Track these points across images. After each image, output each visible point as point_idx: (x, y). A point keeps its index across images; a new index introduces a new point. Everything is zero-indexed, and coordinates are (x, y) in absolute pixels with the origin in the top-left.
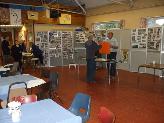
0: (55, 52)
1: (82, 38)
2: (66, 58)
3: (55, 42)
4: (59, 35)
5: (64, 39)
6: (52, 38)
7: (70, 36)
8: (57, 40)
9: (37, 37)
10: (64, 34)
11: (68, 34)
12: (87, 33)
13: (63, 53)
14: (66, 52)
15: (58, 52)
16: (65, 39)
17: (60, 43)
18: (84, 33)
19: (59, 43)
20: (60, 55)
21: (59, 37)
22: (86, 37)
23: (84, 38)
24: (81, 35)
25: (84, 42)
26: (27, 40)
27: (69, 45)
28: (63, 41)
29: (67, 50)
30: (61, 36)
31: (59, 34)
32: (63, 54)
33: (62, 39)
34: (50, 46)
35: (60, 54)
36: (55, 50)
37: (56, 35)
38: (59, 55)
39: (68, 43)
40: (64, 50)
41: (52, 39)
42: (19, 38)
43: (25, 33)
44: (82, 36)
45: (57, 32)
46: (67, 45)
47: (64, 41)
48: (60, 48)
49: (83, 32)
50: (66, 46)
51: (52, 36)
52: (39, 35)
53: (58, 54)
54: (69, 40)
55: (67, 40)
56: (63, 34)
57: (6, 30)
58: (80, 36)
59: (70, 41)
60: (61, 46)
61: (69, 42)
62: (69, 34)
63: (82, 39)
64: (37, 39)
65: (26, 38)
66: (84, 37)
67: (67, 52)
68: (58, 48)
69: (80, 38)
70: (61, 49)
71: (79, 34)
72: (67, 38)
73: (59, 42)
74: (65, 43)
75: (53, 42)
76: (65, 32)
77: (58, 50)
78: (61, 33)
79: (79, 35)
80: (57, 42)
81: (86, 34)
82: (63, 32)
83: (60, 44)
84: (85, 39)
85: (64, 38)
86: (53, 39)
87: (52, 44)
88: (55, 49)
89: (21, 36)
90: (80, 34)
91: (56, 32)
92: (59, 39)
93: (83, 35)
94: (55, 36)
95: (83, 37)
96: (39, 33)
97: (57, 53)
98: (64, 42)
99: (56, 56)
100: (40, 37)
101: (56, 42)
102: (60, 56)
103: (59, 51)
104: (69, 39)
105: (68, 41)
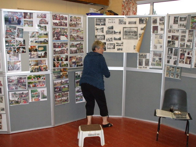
0: (29, 83)
1: (115, 39)
2: (66, 101)
3: (27, 50)
4: (42, 25)
5: (58, 39)
6: (18, 36)
7: (78, 31)
8: (34, 44)
10: (57, 21)
11: (70, 25)
12: (130, 23)
13: (55, 84)
14: (63, 81)
15: (39, 82)
16: (63, 38)
17: (46, 53)
18: (121, 22)
19: (40, 53)
20: (46, 94)
21: (43, 32)
22: (126, 35)
23: (120, 39)
24: (112, 28)
25: (119, 49)
27: (74, 60)
28: (55, 46)
29: (67, 76)
30: (49, 30)
31: (43, 21)
32: (55, 88)
33: (50, 39)
34: (8, 63)
35: (45, 89)
36: (29, 78)
37: (31, 24)
38: (43, 94)
39: (72, 52)
40: (59, 77)
41: (17, 39)
44: (115, 33)
45: (35, 16)
46: (66, 60)
47: (59, 47)
48: (46, 69)
49: (117, 21)
50: (65, 62)
51: (18, 27)
53: (39, 90)
54: (75, 43)
55: (67, 44)
56: (55, 24)
58: (108, 33)
59: (76, 46)
60: (49, 62)
61: (74, 49)
62: (75, 25)
63: (114, 42)
66: (121, 36)
67: (66, 83)
68: (40, 70)
69: (107, 37)
70: (50, 72)
71: (105, 25)
72: (67, 36)
73: (42, 49)
74: (62, 52)
75: (18, 49)
76: (62, 18)
77: (39, 77)
78: (49, 18)
79: (106, 29)
80: (36, 50)
81: (127, 25)
82: (55, 17)
83: (44, 57)
84: (125, 41)
85: (57, 35)
86: (22, 40)
87: (18, 56)
88: (28, 73)
90: (108, 25)
91: (31, 14)
92: (42, 39)
93: (118, 28)
94: (26, 28)
95: (117, 36)
97: (35, 86)
98: (57, 49)
99: (32, 97)
101: (30, 51)
102: (44, 97)
103: (40, 80)
104: (74, 39)
105: (72, 46)
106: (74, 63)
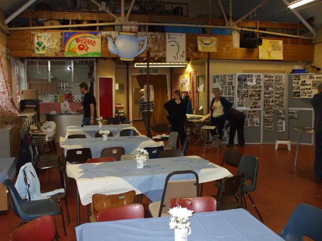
0: (249, 115)
1: (307, 89)
2: (271, 128)
3: (249, 96)
4: (258, 81)
5: (267, 89)
6: (244, 88)
7: (280, 84)
8: (253, 92)
9: (214, 84)
10: (267, 79)
11: (276, 81)
12: (317, 78)
13: (264, 117)
14: (270, 115)
15: (255, 115)
16: (270, 89)
17: (259, 98)
18: (311, 77)
19: (256, 97)
20: (258, 122)
21: (258, 85)
22: (314, 86)
23: (310, 89)
24: (305, 81)
25: (309, 96)
26: (195, 91)
27: (277, 103)
28: (265, 94)
29: (272, 113)
30: (262, 84)
31: (258, 79)
32: (264, 119)
33: (263, 89)
34: (238, 102)
35: (258, 119)
36: (249, 112)
37: (251, 81)
38: (256, 122)
39: (276, 98)
40: (267, 113)
41: (244, 89)
42: (180, 86)
43: (190, 77)
44: (307, 85)
45: (254, 76)
46: (272, 102)
47: (267, 94)
48: (259, 107)
49: (308, 76)
50: (272, 104)
51: (244, 83)
52: (218, 80)
53: (255, 120)
54: (279, 92)
55: (273, 92)
56: (265, 80)
57: (156, 72)
58: (302, 85)
59: (279, 94)
60: (261, 103)
61: (278, 95)
62: (279, 81)
63: (307, 91)
64: (213, 89)
65: (193, 87)
66: (311, 87)
67: (272, 117)
68: (256, 107)
69: (301, 87)
70: (261, 109)
71: (299, 79)
72: (273, 88)
73: (258, 95)
74: (270, 97)
75: (244, 95)
76: (270, 77)
77: (255, 111)
78: (262, 77)
79: (300, 83)
80: (254, 96)
81: (315, 80)
82: (266, 76)
83: (258, 100)
84: (313, 90)
85: (267, 87)
86: (246, 90)
87: (243, 99)
88: (249, 109)
89: (184, 84)
90: (302, 79)
91: (252, 75)
92: (258, 90)
93: (309, 81)
94: (249, 83)
95: (308, 87)
96: (218, 77)
97: (252, 117)
98: (266, 96)
99: (250, 123)
100: (220, 85)
101: (250, 96)
102: (257, 124)
103: (256, 113)
104: (278, 89)
105: (277, 94)
106: (277, 104)
